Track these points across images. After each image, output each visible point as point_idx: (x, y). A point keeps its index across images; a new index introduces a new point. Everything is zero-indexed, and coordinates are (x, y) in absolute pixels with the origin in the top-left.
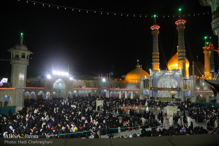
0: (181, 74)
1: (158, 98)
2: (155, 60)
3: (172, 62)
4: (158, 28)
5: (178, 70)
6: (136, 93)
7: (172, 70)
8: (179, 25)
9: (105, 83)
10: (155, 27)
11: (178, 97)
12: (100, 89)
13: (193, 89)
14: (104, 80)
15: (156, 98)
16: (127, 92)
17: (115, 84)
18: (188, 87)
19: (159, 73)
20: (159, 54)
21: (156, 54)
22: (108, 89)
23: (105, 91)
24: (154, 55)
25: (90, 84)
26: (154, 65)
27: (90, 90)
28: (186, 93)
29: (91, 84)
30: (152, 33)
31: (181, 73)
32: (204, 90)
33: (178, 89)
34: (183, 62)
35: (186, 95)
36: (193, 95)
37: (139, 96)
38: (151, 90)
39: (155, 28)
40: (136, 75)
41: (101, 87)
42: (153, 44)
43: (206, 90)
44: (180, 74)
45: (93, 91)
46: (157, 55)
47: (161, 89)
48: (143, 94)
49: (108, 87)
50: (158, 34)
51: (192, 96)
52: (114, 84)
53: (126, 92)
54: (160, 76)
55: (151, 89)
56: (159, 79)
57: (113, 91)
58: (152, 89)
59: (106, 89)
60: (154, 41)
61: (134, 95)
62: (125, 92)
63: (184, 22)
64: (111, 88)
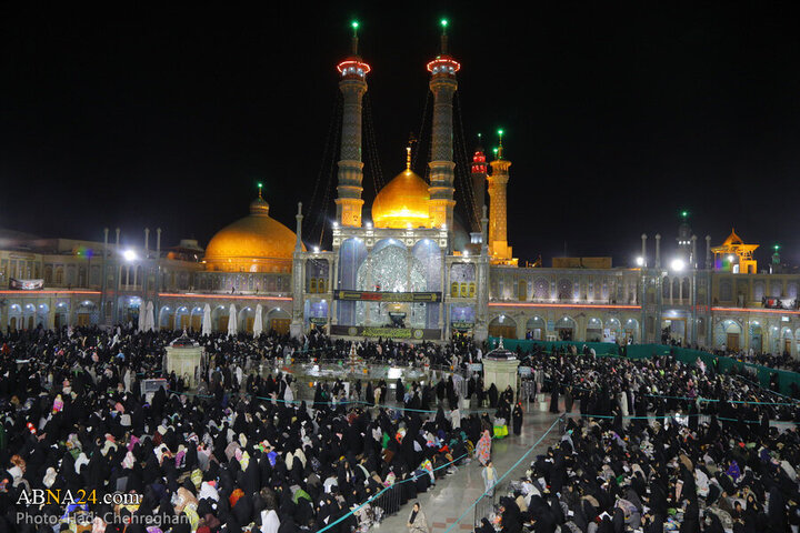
0: (445, 245)
1: (360, 330)
2: (351, 187)
3: (391, 199)
4: (363, 70)
5: (436, 230)
6: (275, 310)
7: (415, 231)
8: (439, 74)
9: (135, 270)
10: (355, 66)
11: (427, 323)
12: (110, 293)
13: (480, 297)
14: (130, 255)
15: (353, 331)
16: (238, 308)
17: (176, 275)
18: (459, 290)
19: (366, 238)
20: (362, 165)
21: (353, 168)
22: (151, 293)
23: (135, 301)
24: (345, 170)
25: (55, 270)
26: (346, 208)
27: (60, 300)
28: (453, 311)
29: (61, 272)
30: (344, 87)
31: (445, 241)
32: (503, 301)
33: (434, 297)
34: (447, 206)
35: (454, 317)
36: (482, 316)
37: (290, 322)
38: (336, 301)
39: (356, 69)
40: (254, 240)
41: (111, 285)
42: (344, 128)
43: (509, 301)
44: (441, 245)
45: (75, 302)
46: (357, 170)
47: (367, 296)
48: (302, 316)
49: (151, 286)
50: (361, 94)
51: (477, 320)
52: (173, 273)
53: (232, 309)
54: (369, 250)
55: (336, 298)
56: (360, 261)
57: (174, 303)
58: (341, 295)
59: (138, 294)
60: (347, 118)
61: (266, 319)
62: (227, 309)
63: (454, 67)
64: (164, 291)
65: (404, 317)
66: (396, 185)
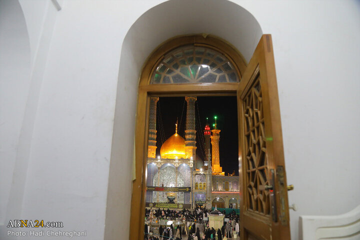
0: (192, 166)
1: (154, 204)
2: (151, 141)
5: (188, 160)
7: (179, 160)
11: (185, 201)
13: (208, 189)
15: (151, 205)
18: (199, 186)
19: (158, 163)
20: (156, 131)
21: (152, 132)
28: (196, 196)
31: (192, 164)
32: (218, 191)
33: (188, 189)
34: (193, 149)
35: (197, 198)
36: (209, 198)
43: (221, 191)
44: (190, 166)
46: (154, 134)
47: (157, 189)
51: (207, 200)
54: (159, 168)
56: (155, 173)
65: (174, 199)
66: (171, 140)
